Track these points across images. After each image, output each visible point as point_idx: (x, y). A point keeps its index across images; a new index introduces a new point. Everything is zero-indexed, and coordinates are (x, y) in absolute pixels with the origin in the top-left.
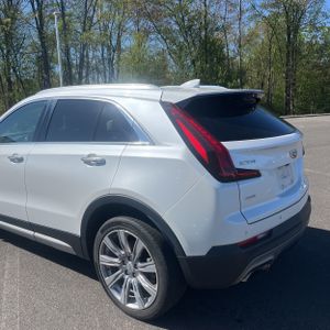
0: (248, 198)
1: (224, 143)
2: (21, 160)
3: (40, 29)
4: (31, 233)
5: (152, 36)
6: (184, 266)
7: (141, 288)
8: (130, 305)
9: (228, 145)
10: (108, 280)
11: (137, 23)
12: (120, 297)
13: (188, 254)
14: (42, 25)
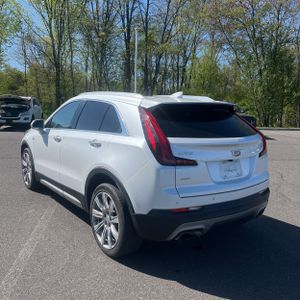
0: (182, 179)
1: (169, 139)
2: (59, 140)
3: (127, 40)
4: (61, 191)
5: (225, 47)
6: (134, 220)
7: (111, 233)
8: (105, 246)
9: (171, 140)
10: (96, 227)
11: (212, 35)
12: (100, 239)
13: (136, 212)
14: (129, 37)
